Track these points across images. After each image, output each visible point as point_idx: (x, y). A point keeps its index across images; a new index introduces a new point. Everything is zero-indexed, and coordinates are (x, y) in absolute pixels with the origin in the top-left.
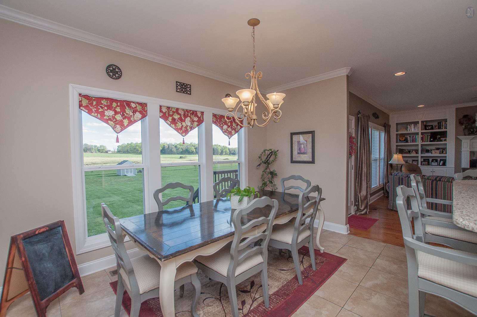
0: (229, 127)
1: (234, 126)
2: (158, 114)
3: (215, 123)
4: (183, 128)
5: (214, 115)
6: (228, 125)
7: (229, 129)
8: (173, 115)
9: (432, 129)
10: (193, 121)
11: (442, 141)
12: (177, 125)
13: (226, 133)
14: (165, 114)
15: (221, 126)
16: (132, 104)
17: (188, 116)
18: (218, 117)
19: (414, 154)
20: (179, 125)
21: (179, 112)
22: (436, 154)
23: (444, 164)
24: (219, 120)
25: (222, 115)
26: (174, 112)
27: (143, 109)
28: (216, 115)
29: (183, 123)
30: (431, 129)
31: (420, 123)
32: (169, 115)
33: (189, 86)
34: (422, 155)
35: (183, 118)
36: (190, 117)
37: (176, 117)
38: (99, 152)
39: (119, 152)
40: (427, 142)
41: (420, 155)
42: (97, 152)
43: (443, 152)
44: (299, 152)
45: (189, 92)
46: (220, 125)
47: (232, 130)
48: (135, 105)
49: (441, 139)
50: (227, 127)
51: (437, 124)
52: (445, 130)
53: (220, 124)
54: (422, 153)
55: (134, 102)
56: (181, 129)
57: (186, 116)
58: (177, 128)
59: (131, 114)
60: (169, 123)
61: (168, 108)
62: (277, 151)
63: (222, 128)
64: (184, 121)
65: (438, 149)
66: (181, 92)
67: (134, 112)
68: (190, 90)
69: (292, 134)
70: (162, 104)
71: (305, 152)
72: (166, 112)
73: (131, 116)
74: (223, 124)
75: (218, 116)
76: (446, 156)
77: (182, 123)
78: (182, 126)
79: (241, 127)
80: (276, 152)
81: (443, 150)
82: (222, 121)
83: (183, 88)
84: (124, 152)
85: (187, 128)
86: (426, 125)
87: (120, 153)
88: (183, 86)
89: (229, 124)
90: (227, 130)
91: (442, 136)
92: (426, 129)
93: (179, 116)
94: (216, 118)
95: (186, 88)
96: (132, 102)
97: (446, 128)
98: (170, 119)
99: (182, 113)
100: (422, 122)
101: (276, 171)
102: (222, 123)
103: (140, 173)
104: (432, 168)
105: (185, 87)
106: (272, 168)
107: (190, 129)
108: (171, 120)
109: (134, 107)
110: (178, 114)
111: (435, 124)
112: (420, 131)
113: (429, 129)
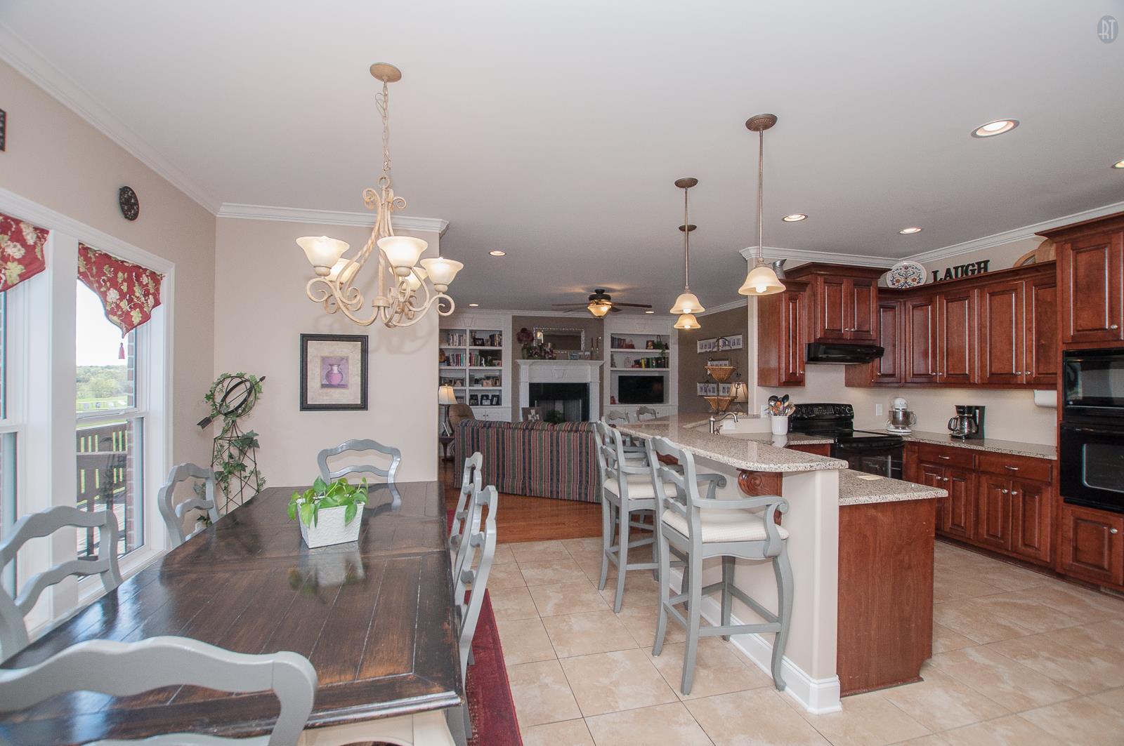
0: (122, 296)
1: (137, 294)
3: (83, 276)
5: (84, 251)
6: (120, 291)
7: (124, 305)
9: (483, 344)
10: (5, 259)
11: (495, 365)
13: (115, 318)
15: (102, 290)
18: (93, 260)
19: (460, 387)
22: (487, 387)
23: (498, 403)
24: (94, 270)
25: (106, 254)
28: (87, 248)
30: (481, 345)
31: (468, 332)
34: (471, 388)
40: (477, 365)
41: (467, 388)
43: (496, 383)
44: (325, 382)
46: (101, 286)
47: (130, 307)
49: (494, 361)
50: (118, 297)
51: (488, 338)
52: (500, 348)
53: (98, 282)
54: (470, 384)
62: (262, 379)
63: (104, 296)
65: (488, 378)
68: (2, 129)
69: (306, 338)
71: (342, 383)
74: (108, 284)
75: (94, 255)
76: (500, 390)
79: (157, 303)
80: (257, 383)
81: (497, 380)
82: (105, 274)
86: (475, 338)
89: (124, 288)
90: (118, 306)
91: (496, 357)
92: (475, 345)
94: (87, 260)
97: (501, 346)
100: (471, 331)
101: (257, 435)
102: (104, 280)
104: (484, 410)
106: (245, 426)
111: (486, 337)
112: (468, 347)
113: (478, 345)
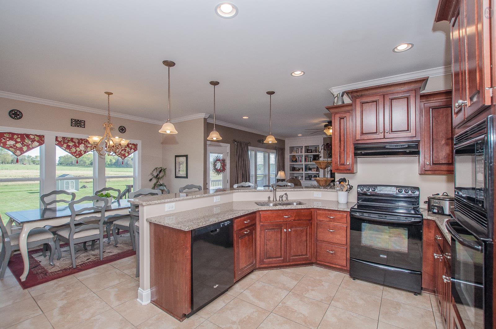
0: (122, 150)
1: (127, 149)
2: (54, 142)
4: (77, 152)
8: (68, 143)
10: (87, 147)
12: (72, 150)
13: (120, 156)
14: (61, 142)
16: (31, 136)
17: (82, 143)
19: (301, 172)
20: (74, 150)
21: (74, 140)
22: (314, 172)
26: (69, 141)
27: (41, 140)
29: (78, 149)
30: (311, 153)
31: (304, 147)
32: (64, 143)
33: (83, 122)
34: (306, 172)
35: (77, 145)
36: (84, 144)
37: (71, 144)
38: (34, 164)
39: (61, 164)
40: (309, 162)
41: (304, 172)
42: (32, 163)
43: (317, 170)
45: (83, 126)
47: (125, 153)
48: (33, 136)
52: (319, 153)
54: (306, 171)
55: (32, 135)
56: (75, 152)
57: (80, 143)
58: (72, 152)
59: (30, 143)
60: (64, 149)
61: (64, 138)
64: (78, 147)
65: (314, 168)
66: (75, 126)
67: (33, 141)
68: (84, 124)
69: (176, 156)
70: (58, 135)
72: (61, 141)
73: (30, 144)
77: (76, 149)
78: (76, 151)
79: (135, 150)
80: (164, 170)
83: (78, 123)
84: (67, 165)
85: (81, 152)
86: (308, 150)
87: (61, 166)
88: (77, 122)
90: (121, 153)
92: (308, 153)
93: (73, 144)
95: (80, 124)
96: (31, 135)
98: (65, 145)
99: (77, 141)
100: (306, 147)
103: (84, 189)
104: (311, 182)
105: (79, 122)
106: (162, 182)
107: (84, 153)
108: (65, 147)
109: (32, 138)
110: (73, 142)
111: (313, 149)
112: (304, 154)
113: (309, 153)
